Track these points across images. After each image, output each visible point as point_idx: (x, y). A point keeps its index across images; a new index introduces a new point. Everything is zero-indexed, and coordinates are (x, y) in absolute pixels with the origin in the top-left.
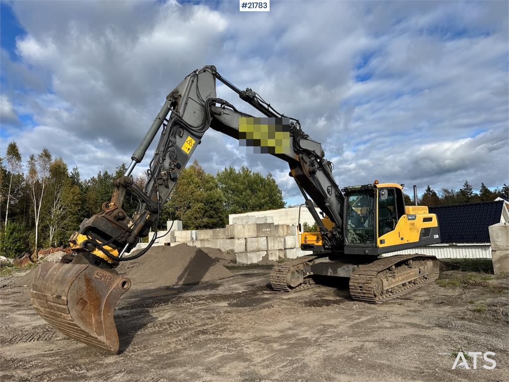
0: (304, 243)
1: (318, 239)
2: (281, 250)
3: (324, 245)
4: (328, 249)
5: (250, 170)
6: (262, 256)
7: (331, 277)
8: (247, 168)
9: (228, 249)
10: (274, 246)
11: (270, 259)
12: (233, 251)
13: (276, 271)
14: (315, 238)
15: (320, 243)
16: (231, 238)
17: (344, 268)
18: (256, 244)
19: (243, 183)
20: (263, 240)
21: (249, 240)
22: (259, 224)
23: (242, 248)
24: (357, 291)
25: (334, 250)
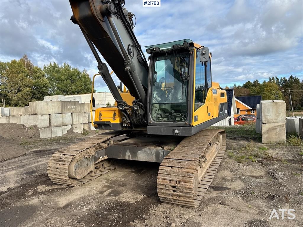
0: (98, 120)
1: (115, 114)
2: (86, 123)
3: (121, 124)
4: (126, 127)
5: (70, 66)
6: (67, 130)
7: (129, 161)
8: (68, 65)
9: (31, 125)
10: (79, 121)
11: (75, 131)
12: (35, 126)
13: (55, 160)
14: (111, 115)
15: (117, 121)
16: (34, 114)
17: (145, 151)
18: (61, 119)
19: (64, 75)
20: (68, 117)
21: (53, 116)
22: (64, 102)
23: (47, 124)
24: (168, 192)
25: (134, 129)
